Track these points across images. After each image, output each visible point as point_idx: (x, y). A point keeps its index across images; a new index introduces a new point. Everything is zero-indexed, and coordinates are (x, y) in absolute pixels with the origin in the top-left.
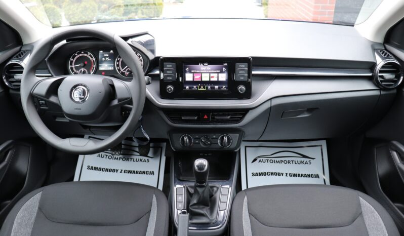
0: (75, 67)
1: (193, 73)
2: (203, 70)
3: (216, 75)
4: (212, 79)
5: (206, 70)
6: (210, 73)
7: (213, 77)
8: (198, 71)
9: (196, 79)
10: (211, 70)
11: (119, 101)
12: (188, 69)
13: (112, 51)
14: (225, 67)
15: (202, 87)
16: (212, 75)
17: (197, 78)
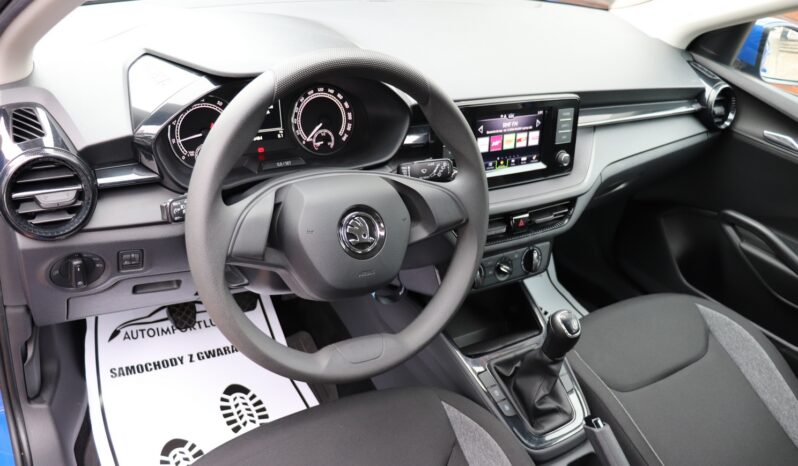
0: (183, 143)
1: (490, 135)
2: (507, 128)
3: (525, 135)
4: (519, 145)
5: (511, 127)
6: (516, 132)
7: (520, 140)
8: (497, 131)
9: (495, 147)
10: (519, 126)
12: (482, 127)
14: (539, 117)
15: (502, 163)
16: (519, 136)
17: (496, 144)
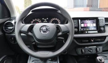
2: (88, 22)
3: (92, 24)
11: (63, 32)
12: (82, 22)
13: (47, 18)
14: (95, 21)
15: (87, 29)
17: (85, 25)
